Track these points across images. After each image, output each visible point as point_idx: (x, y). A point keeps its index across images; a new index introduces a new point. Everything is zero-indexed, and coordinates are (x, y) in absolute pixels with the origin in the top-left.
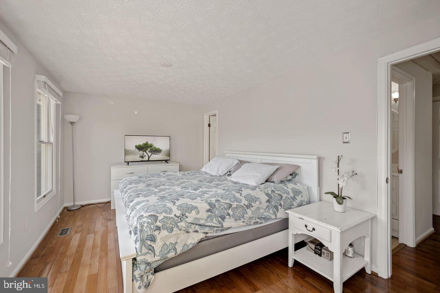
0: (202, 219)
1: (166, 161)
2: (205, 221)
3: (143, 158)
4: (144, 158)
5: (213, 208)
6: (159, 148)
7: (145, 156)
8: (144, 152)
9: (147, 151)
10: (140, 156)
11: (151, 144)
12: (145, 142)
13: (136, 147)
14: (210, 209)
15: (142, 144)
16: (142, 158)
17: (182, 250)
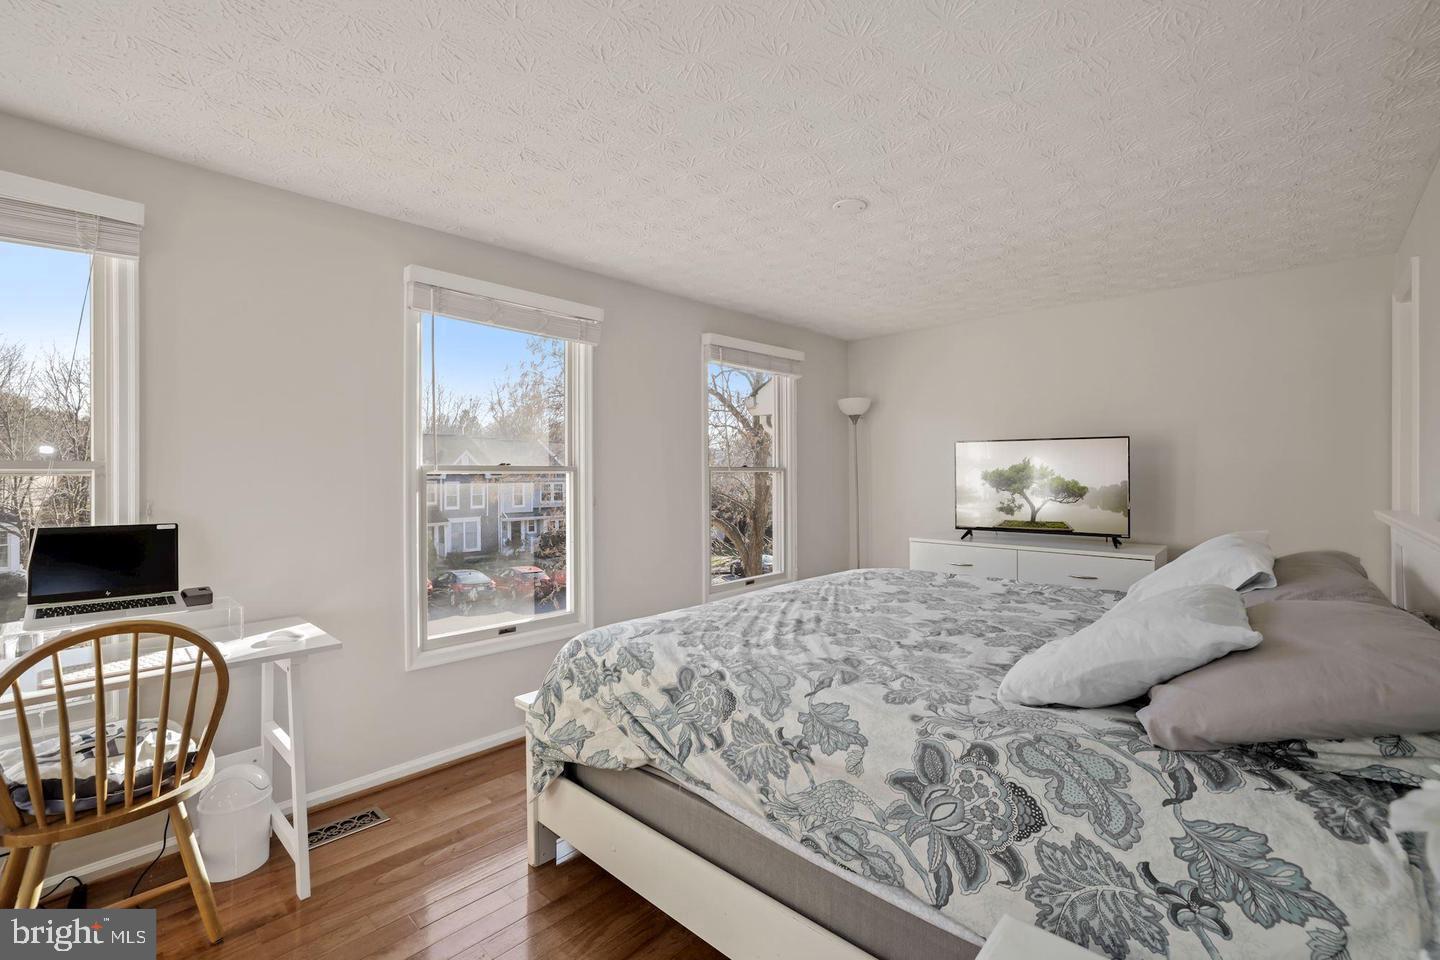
0: (870, 803)
1: (1116, 540)
2: (874, 820)
3: (1012, 514)
4: (1016, 513)
5: (931, 782)
6: (1076, 483)
7: (1020, 507)
8: (1017, 496)
9: (1028, 492)
10: (1000, 506)
11: (1041, 468)
12: (1018, 461)
13: (985, 477)
14: (915, 779)
15: (1006, 468)
16: (1008, 513)
17: (592, 757)
